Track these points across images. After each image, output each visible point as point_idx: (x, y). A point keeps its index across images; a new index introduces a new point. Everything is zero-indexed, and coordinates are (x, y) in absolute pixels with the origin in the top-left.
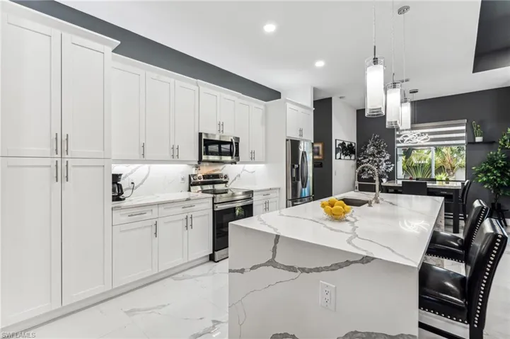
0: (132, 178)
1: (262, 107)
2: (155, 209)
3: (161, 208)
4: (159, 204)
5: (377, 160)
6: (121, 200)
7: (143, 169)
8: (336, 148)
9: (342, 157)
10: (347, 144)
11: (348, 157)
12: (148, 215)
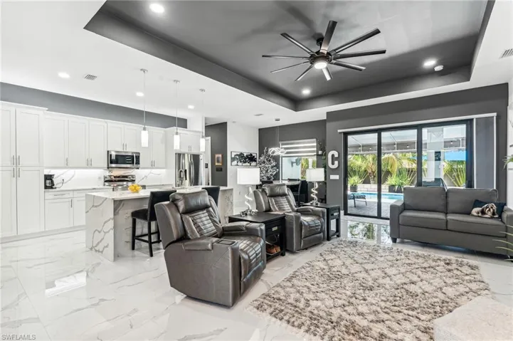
0: (63, 177)
1: (163, 132)
2: (71, 193)
3: (75, 193)
4: (73, 190)
5: (267, 166)
6: (53, 188)
7: (71, 172)
8: (232, 158)
9: (240, 164)
10: (245, 155)
11: (247, 164)
12: (66, 196)
